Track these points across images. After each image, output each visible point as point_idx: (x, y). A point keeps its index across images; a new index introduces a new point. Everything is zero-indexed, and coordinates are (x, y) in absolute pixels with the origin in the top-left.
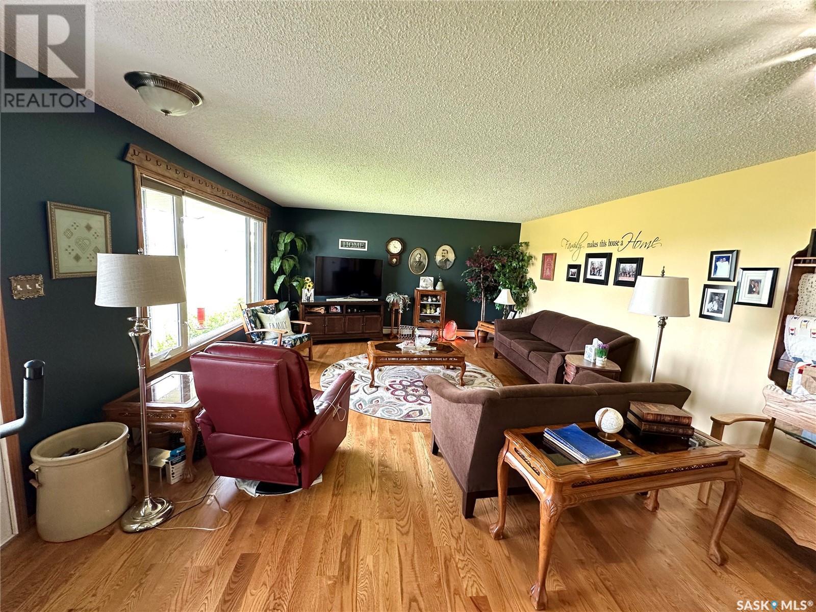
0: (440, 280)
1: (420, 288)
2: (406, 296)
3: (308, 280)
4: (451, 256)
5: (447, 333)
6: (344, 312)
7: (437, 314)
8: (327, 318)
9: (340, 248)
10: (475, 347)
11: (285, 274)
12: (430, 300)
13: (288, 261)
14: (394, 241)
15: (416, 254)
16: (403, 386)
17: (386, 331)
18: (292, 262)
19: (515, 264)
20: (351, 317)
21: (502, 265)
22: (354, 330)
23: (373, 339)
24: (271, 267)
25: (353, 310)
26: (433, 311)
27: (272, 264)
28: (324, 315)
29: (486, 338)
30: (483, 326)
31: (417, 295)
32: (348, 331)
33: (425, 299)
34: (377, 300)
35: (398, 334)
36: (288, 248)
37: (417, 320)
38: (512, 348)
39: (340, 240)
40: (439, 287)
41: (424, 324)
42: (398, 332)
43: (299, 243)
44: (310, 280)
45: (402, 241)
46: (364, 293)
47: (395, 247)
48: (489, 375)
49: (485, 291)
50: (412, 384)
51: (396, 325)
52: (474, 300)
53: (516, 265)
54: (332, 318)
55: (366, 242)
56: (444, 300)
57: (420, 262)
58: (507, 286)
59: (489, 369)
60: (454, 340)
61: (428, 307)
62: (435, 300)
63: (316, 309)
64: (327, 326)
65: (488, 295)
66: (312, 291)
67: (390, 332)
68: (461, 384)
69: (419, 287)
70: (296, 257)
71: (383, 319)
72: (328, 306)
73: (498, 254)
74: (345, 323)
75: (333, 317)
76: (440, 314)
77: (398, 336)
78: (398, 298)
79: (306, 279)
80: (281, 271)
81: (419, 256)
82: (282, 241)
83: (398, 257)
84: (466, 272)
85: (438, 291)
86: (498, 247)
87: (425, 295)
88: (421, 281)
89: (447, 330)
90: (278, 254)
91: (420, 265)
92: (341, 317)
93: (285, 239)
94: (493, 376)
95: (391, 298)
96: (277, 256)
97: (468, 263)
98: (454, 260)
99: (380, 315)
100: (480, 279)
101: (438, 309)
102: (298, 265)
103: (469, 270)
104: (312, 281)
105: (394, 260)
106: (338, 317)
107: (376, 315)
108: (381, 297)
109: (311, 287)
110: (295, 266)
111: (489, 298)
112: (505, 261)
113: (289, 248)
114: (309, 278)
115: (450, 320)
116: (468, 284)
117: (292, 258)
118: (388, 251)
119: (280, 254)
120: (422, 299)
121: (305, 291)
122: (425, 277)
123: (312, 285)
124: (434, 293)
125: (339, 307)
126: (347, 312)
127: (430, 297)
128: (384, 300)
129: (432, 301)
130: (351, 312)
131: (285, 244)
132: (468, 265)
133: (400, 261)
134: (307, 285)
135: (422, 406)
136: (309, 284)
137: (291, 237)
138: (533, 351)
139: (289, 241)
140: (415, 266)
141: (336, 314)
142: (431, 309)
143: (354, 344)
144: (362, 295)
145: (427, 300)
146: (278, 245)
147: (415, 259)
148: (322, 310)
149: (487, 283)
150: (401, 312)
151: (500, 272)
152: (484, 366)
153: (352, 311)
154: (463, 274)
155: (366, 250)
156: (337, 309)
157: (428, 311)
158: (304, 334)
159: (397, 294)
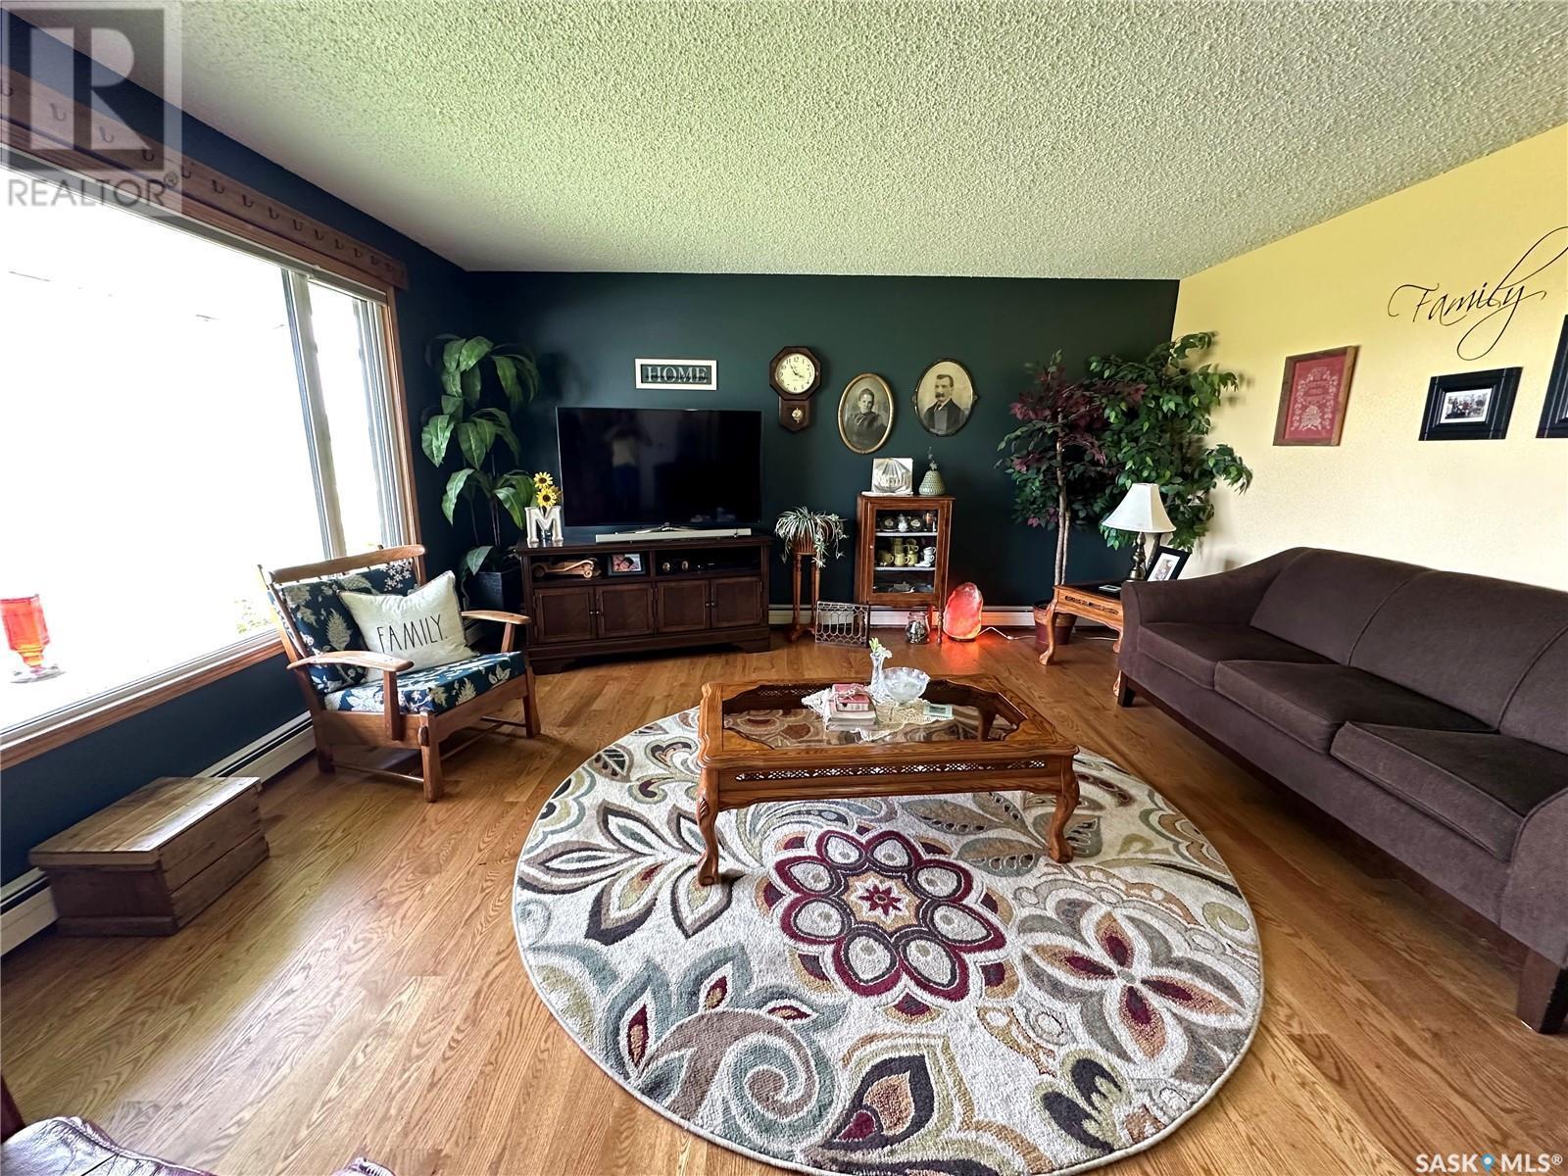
0: (933, 466)
1: (874, 493)
2: (834, 518)
3: (543, 481)
4: (964, 393)
5: (953, 620)
6: (653, 571)
7: (925, 564)
8: (600, 590)
9: (639, 385)
10: (1044, 662)
11: (470, 466)
12: (903, 526)
13: (475, 424)
14: (792, 357)
15: (859, 392)
16: (832, 867)
17: (778, 616)
18: (488, 429)
19: (1172, 405)
20: (673, 584)
21: (1129, 409)
22: (681, 624)
23: (741, 645)
24: (424, 445)
25: (680, 564)
26: (911, 557)
27: (425, 436)
28: (592, 583)
29: (1070, 631)
30: (1072, 599)
31: (864, 513)
32: (666, 625)
33: (889, 523)
34: (747, 532)
35: (812, 624)
36: (475, 386)
37: (865, 588)
38: (1217, 688)
39: (639, 362)
40: (929, 486)
41: (886, 597)
42: (813, 618)
43: (506, 370)
44: (549, 481)
45: (814, 355)
46: (723, 513)
47: (797, 374)
48: (1138, 790)
49: (1068, 494)
50: (867, 863)
51: (807, 598)
52: (1034, 522)
53: (1177, 405)
54: (615, 592)
55: (713, 364)
56: (947, 525)
57: (871, 418)
58: (1145, 474)
59: (1132, 765)
60: (972, 640)
61: (898, 547)
62: (918, 525)
63: (570, 567)
64: (603, 615)
65: (1076, 506)
66: (556, 513)
67: (789, 620)
68: (1056, 854)
69: (870, 490)
70: (501, 415)
71: (767, 586)
72: (603, 557)
73: (1108, 378)
74: (655, 601)
75: (619, 587)
76: (932, 566)
77: (815, 632)
78: (810, 525)
79: (538, 477)
80: (456, 458)
81: (867, 397)
82: (454, 365)
83: (806, 403)
84: (1013, 435)
85: (928, 499)
86: (1105, 361)
87: (888, 511)
88: (875, 471)
89: (955, 610)
90: (443, 403)
91: (871, 423)
92: (643, 586)
93: (464, 357)
94: (1158, 797)
95: (788, 526)
96: (441, 413)
97: (1018, 410)
98: (973, 406)
99: (759, 575)
100: (1055, 457)
101: (927, 552)
102: (510, 439)
103: (1025, 429)
104: (555, 482)
105: (797, 414)
106: (635, 587)
107: (745, 576)
108: (760, 523)
109: (552, 501)
110: (498, 438)
111: (1082, 514)
112: (1138, 397)
113: (479, 388)
114: (546, 476)
115: (962, 582)
116: (1015, 476)
117: (491, 417)
118: (778, 389)
119: (449, 405)
120: (880, 526)
121: (533, 515)
122: (887, 460)
123: (553, 497)
124: (915, 506)
125: (636, 558)
126: (660, 571)
127: (902, 518)
128: (770, 531)
129: (910, 529)
130: (673, 571)
131: (463, 374)
132: (1019, 417)
133: (812, 415)
134: (540, 496)
135: (920, 1026)
136: (544, 493)
137: (476, 352)
138: (1352, 721)
139: (472, 363)
140: (856, 429)
141: (629, 577)
142: (905, 552)
143: (687, 661)
144: (719, 520)
145: (895, 527)
146: (445, 378)
147: (856, 407)
148: (586, 569)
149: (1079, 468)
150: (820, 563)
151: (1120, 431)
152: (1107, 748)
153: (677, 569)
154: (1002, 445)
155: (713, 387)
156: (631, 562)
157: (899, 559)
158: (506, 655)
159: (805, 511)
